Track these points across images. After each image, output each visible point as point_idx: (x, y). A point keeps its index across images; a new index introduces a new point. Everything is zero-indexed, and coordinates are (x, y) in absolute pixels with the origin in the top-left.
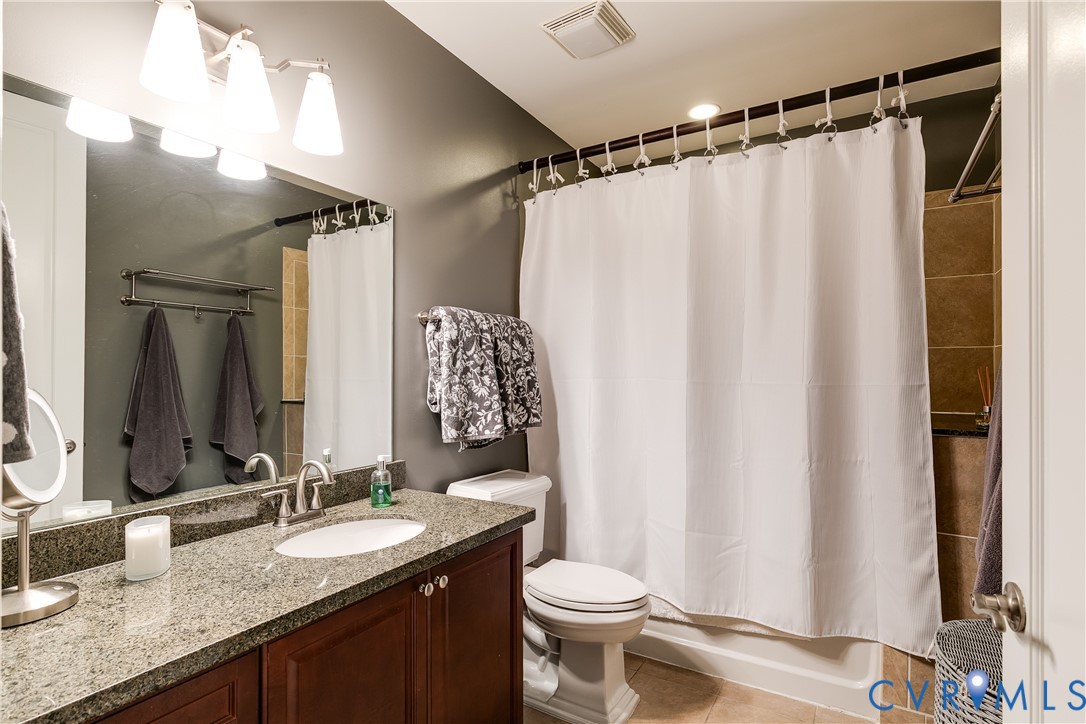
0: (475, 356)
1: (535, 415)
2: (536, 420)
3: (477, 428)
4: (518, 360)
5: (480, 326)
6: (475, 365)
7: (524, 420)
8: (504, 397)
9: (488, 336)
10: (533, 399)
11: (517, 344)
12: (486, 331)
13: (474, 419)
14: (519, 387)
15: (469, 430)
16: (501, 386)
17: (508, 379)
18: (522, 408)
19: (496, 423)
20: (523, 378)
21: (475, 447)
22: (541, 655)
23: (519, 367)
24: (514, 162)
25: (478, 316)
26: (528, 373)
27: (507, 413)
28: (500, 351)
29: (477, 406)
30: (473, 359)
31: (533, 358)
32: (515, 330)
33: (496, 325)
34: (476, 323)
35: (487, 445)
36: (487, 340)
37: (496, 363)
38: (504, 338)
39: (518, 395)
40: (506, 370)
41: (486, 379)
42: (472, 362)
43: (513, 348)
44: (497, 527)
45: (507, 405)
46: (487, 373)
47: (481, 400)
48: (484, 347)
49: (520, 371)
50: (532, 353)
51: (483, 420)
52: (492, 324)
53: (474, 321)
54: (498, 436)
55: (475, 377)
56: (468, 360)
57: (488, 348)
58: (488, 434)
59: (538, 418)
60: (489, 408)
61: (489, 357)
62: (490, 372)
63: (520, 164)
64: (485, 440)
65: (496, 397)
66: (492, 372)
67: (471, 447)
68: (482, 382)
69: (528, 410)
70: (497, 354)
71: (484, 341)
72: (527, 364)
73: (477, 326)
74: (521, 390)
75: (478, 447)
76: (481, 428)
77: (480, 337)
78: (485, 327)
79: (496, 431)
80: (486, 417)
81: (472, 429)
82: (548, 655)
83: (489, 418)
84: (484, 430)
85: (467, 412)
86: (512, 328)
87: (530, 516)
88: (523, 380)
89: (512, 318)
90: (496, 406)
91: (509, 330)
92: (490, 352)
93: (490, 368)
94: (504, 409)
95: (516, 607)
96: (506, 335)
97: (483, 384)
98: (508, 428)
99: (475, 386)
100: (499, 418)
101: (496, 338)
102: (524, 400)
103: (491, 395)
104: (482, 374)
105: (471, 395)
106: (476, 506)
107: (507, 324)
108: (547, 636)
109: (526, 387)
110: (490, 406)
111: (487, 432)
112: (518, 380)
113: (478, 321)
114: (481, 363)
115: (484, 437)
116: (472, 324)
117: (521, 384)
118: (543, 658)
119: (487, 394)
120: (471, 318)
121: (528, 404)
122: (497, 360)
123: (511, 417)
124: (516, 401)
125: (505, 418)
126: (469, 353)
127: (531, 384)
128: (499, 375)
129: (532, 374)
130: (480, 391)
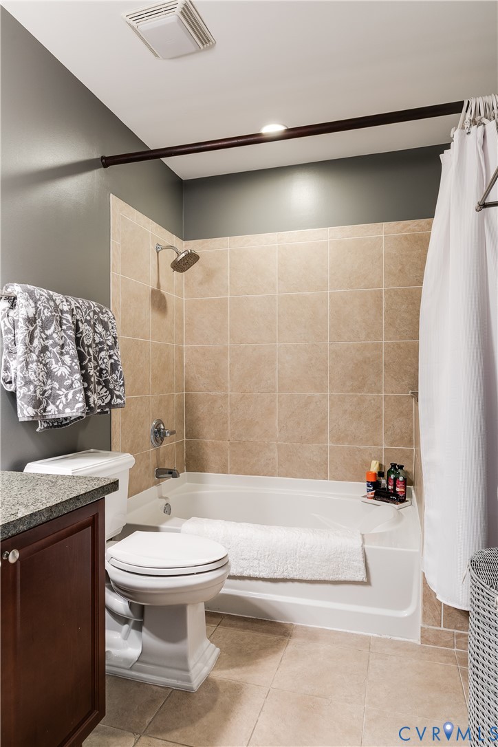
0: (55, 335)
1: (118, 397)
2: (119, 401)
3: (57, 407)
4: (101, 343)
5: (61, 307)
6: (55, 345)
7: (107, 401)
8: (86, 378)
9: (69, 317)
10: (116, 381)
11: (99, 328)
12: (67, 312)
13: (54, 398)
14: (101, 370)
15: (48, 409)
16: (83, 367)
17: (90, 361)
18: (105, 389)
19: (77, 401)
20: (105, 360)
21: (55, 427)
22: (125, 624)
23: (101, 350)
24: (96, 155)
25: (58, 297)
26: (110, 357)
27: (90, 393)
28: (82, 333)
29: (56, 385)
30: (53, 338)
31: (115, 342)
32: (98, 314)
33: (78, 307)
34: (55, 304)
35: (67, 424)
36: (67, 321)
37: (77, 345)
38: (88, 322)
39: (101, 377)
40: (89, 352)
41: (67, 359)
42: (51, 342)
43: (95, 332)
44: (77, 498)
45: (89, 385)
46: (68, 353)
47: (61, 379)
48: (64, 327)
49: (103, 354)
50: (115, 338)
51: (64, 399)
52: (73, 306)
53: (54, 301)
54: (80, 414)
55: (55, 357)
56: (47, 339)
57: (69, 328)
58: (69, 413)
59: (121, 399)
60: (70, 387)
61: (70, 337)
62: (71, 352)
63: (103, 158)
64: (66, 419)
65: (78, 376)
66: (73, 352)
67: (51, 427)
68: (63, 361)
69: (111, 392)
70: (79, 336)
71: (64, 321)
72: (110, 348)
73: (57, 306)
74: (104, 372)
75: (58, 426)
76: (61, 407)
77: (60, 317)
78: (66, 308)
79: (78, 409)
80: (66, 396)
81: (51, 408)
82: (132, 623)
83: (70, 396)
84: (64, 408)
85: (45, 391)
86: (95, 313)
87: (114, 486)
88: (106, 363)
89: (94, 303)
90: (78, 385)
91: (91, 314)
92: (71, 333)
93: (71, 348)
94: (86, 390)
95: (98, 578)
96: (88, 318)
97: (64, 364)
98: (91, 408)
99: (54, 366)
100: (80, 397)
101: (77, 321)
102: (107, 382)
103: (71, 374)
104: (62, 354)
105: (49, 374)
106: (54, 480)
107: (89, 308)
108: (131, 605)
109: (109, 369)
110: (72, 385)
111: (68, 410)
112: (100, 362)
113: (58, 302)
114: (61, 343)
115: (64, 416)
116: (52, 304)
117: (103, 366)
118: (126, 626)
119: (67, 373)
120: (50, 298)
121: (111, 386)
122: (78, 341)
123: (94, 398)
124: (99, 383)
125: (87, 398)
126: (48, 332)
127: (114, 367)
128: (81, 357)
129: (115, 357)
130: (59, 370)
